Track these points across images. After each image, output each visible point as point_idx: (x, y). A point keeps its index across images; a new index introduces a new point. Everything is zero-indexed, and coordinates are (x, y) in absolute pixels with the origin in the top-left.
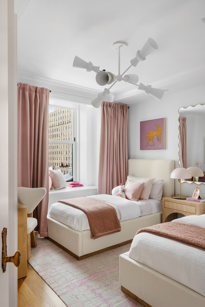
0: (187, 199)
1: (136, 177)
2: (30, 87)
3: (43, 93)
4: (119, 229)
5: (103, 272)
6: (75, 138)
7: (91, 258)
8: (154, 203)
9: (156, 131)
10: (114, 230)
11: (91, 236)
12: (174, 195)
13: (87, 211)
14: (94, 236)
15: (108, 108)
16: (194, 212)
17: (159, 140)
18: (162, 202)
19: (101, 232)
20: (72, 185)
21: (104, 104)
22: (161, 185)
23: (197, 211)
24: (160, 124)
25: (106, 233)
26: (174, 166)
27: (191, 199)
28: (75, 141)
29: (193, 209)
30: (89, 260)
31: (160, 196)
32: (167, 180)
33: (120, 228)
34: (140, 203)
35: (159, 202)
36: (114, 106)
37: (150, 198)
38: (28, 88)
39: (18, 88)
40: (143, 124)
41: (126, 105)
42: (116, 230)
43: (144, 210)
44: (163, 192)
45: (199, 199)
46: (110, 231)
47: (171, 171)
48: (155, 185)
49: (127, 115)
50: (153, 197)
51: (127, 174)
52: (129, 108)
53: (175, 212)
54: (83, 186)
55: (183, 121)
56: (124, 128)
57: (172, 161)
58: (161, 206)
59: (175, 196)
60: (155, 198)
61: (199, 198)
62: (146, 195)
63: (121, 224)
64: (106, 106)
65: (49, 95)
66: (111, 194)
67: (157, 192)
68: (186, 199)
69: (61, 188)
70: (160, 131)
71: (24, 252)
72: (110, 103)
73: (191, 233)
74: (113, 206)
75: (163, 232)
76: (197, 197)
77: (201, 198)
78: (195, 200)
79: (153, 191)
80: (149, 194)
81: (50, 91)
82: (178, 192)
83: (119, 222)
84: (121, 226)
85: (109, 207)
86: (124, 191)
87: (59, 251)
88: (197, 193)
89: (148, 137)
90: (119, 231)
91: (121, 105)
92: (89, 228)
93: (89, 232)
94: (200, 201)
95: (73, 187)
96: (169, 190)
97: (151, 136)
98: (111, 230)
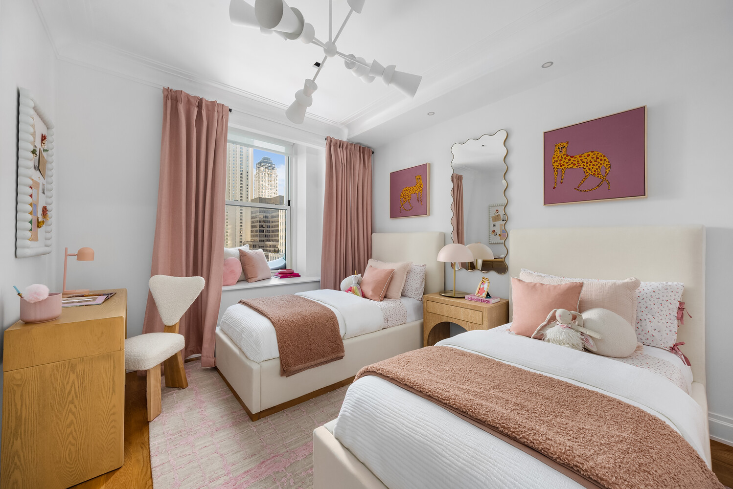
0: (467, 297)
1: (383, 261)
2: (189, 97)
3: (214, 110)
4: (341, 354)
5: (292, 454)
6: (289, 201)
7: (280, 414)
8: (409, 305)
9: (415, 186)
10: (330, 357)
11: (281, 371)
12: (444, 291)
13: (275, 321)
14: (286, 370)
15: (339, 149)
16: (479, 321)
17: (420, 200)
18: (423, 303)
19: (302, 363)
20: (281, 275)
21: (331, 141)
22: (421, 274)
23: (485, 319)
24: (421, 173)
25: (313, 363)
26: (443, 241)
27: (472, 297)
28: (289, 205)
29: (476, 317)
30: (274, 419)
31: (420, 292)
32: (432, 267)
33: (343, 351)
34: (385, 304)
35: (419, 302)
36: (349, 147)
37: (402, 296)
38: (183, 99)
39: (164, 98)
40: (395, 176)
41: (368, 147)
42: (334, 356)
43: (392, 316)
44: (425, 285)
45: (487, 297)
46: (322, 360)
47: (439, 248)
48: (412, 273)
49: (370, 164)
50: (409, 293)
51: (369, 256)
52: (373, 153)
53: (445, 320)
54: (300, 276)
55: (457, 180)
56: (366, 184)
57: (441, 233)
58: (423, 310)
59: (445, 293)
60: (412, 296)
61: (488, 295)
62: (396, 290)
63: (345, 342)
64: (334, 146)
65: (228, 115)
66: (340, 290)
67: (415, 285)
68: (464, 297)
69: (258, 278)
70: (421, 185)
71: (114, 414)
72: (340, 142)
73: (479, 380)
74: (333, 309)
75: (412, 380)
76: (484, 295)
77: (490, 297)
78: (481, 299)
79: (409, 284)
80: (402, 288)
81: (230, 110)
82: (450, 286)
83: (341, 340)
84: (345, 348)
85: (325, 312)
86: (359, 283)
87: (225, 397)
88: (483, 288)
89: (402, 196)
90: (341, 358)
91: (360, 146)
92: (277, 355)
93: (277, 362)
94: (489, 302)
95: (281, 278)
96: (436, 284)
97: (407, 194)
98: (323, 356)
